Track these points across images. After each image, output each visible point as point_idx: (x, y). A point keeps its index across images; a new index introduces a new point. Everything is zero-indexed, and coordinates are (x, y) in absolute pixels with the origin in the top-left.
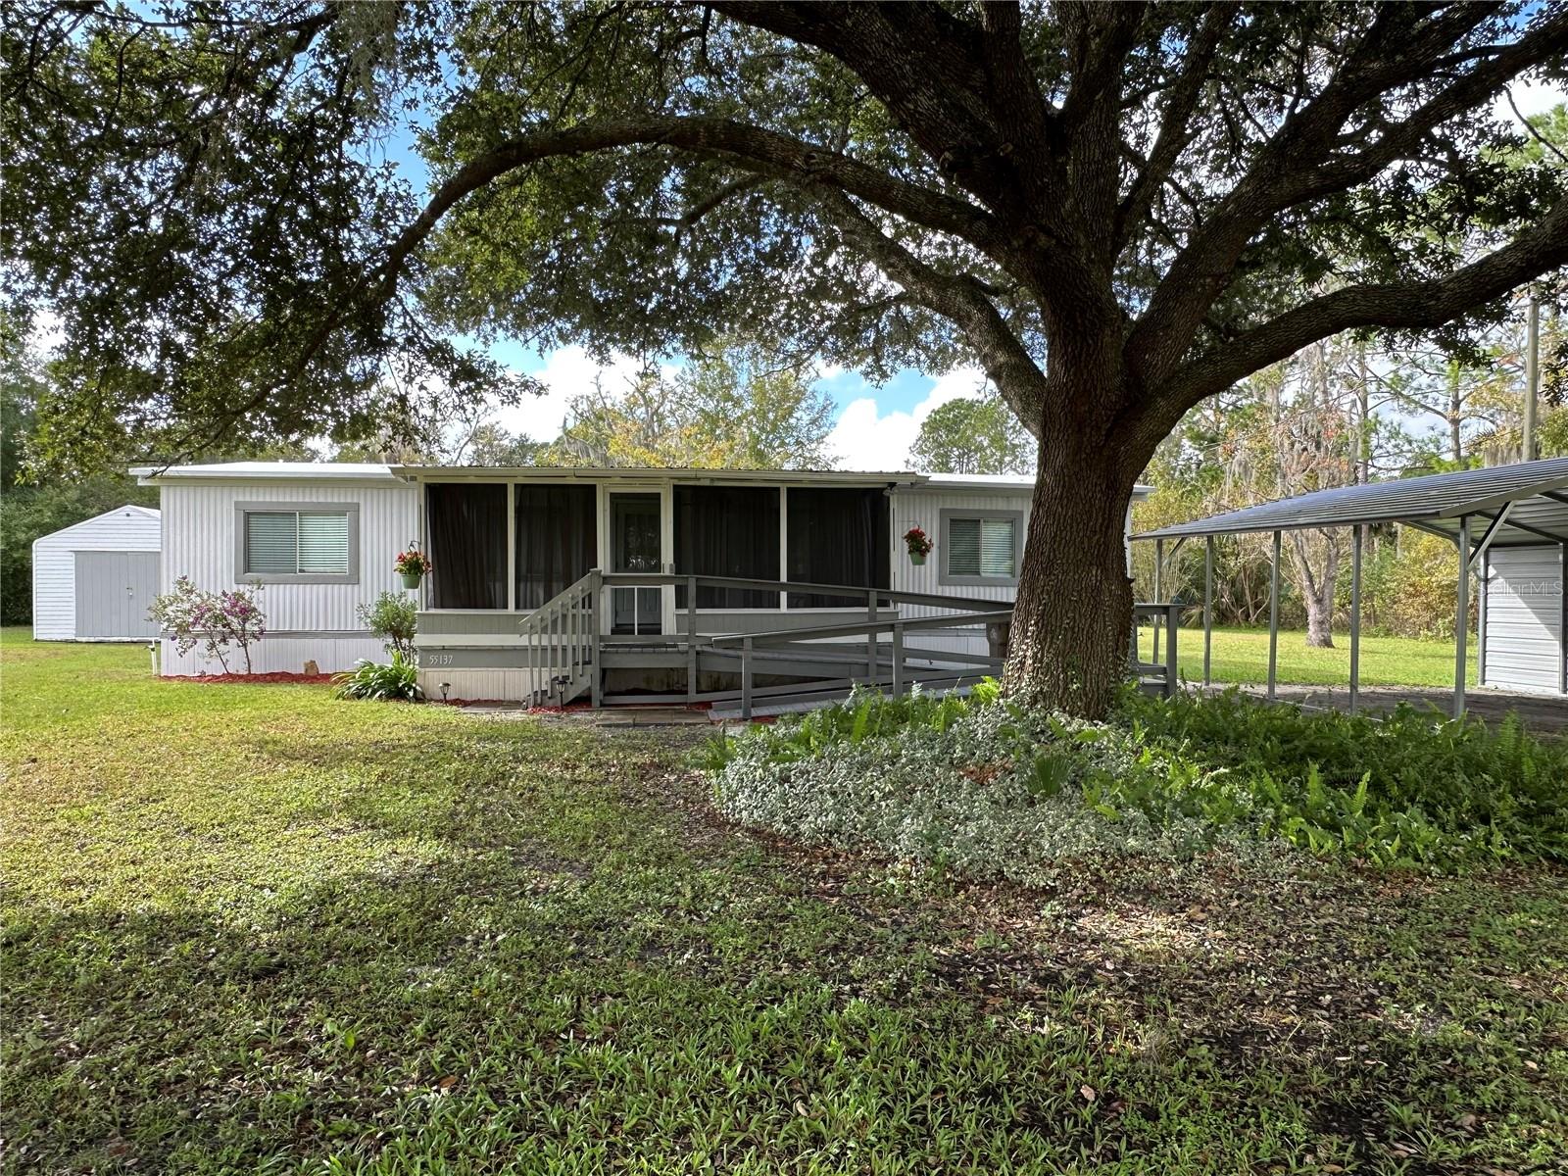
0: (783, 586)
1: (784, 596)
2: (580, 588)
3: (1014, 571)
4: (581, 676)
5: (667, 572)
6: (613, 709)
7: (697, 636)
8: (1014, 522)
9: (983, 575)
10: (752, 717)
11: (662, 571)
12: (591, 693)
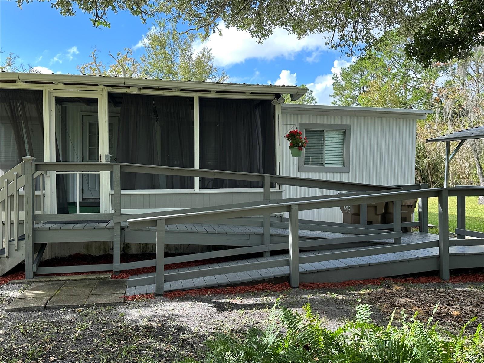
0: (197, 172)
1: (197, 180)
2: (15, 174)
3: (345, 164)
4: (17, 250)
5: (104, 161)
6: (42, 280)
7: (122, 214)
8: (345, 132)
9: (325, 165)
10: (165, 292)
11: (100, 160)
12: (24, 264)
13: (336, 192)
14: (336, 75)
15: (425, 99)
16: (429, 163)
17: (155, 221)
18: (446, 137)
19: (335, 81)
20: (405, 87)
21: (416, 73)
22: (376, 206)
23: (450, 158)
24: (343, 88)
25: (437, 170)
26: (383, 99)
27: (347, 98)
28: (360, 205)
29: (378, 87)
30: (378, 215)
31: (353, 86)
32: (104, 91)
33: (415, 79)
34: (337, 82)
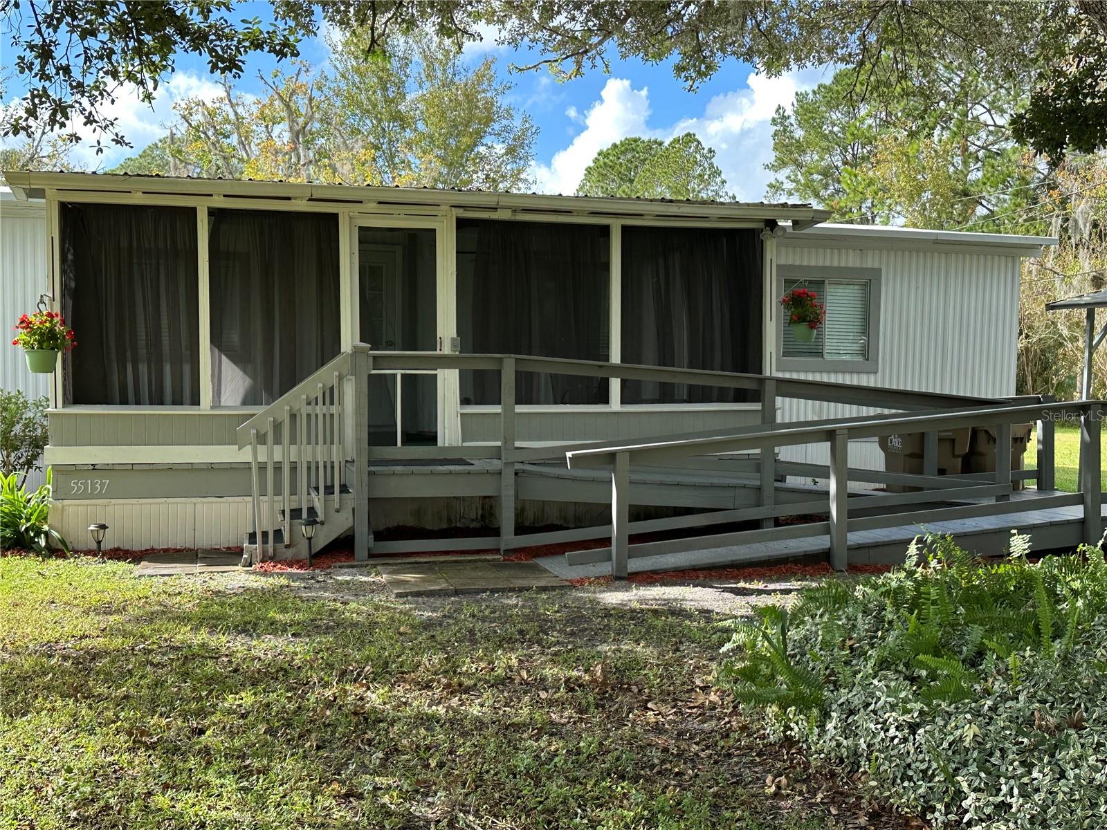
1: (615, 385)
2: (336, 373)
3: (867, 352)
4: (338, 511)
5: (447, 350)
6: (391, 562)
7: (517, 448)
8: (869, 285)
9: (827, 357)
10: (629, 574)
11: (438, 349)
12: (353, 537)
13: (872, 411)
14: (781, 111)
15: (1018, 182)
16: (1027, 349)
17: (613, 455)
18: (1086, 299)
19: (779, 128)
20: (965, 149)
21: (993, 112)
22: (953, 440)
23: (1094, 343)
24: (800, 147)
25: (1046, 367)
26: (915, 183)
27: (811, 174)
28: (923, 434)
29: (902, 153)
30: (959, 456)
31: (829, 143)
32: (449, 216)
33: (991, 128)
34: (785, 131)
